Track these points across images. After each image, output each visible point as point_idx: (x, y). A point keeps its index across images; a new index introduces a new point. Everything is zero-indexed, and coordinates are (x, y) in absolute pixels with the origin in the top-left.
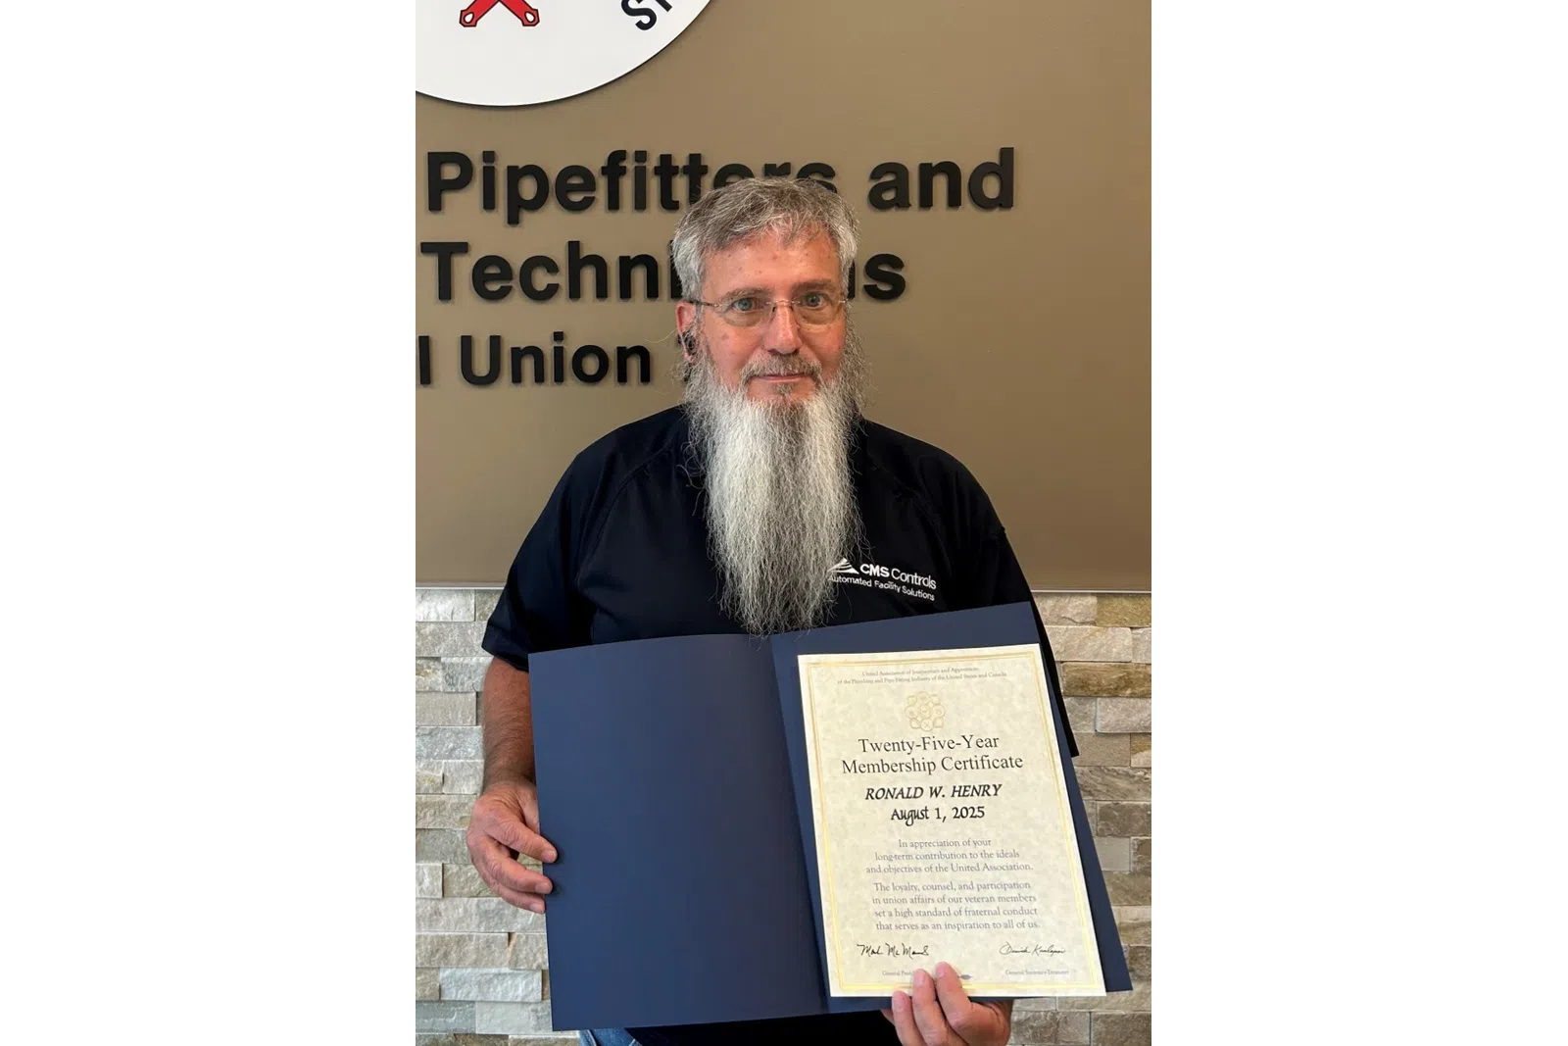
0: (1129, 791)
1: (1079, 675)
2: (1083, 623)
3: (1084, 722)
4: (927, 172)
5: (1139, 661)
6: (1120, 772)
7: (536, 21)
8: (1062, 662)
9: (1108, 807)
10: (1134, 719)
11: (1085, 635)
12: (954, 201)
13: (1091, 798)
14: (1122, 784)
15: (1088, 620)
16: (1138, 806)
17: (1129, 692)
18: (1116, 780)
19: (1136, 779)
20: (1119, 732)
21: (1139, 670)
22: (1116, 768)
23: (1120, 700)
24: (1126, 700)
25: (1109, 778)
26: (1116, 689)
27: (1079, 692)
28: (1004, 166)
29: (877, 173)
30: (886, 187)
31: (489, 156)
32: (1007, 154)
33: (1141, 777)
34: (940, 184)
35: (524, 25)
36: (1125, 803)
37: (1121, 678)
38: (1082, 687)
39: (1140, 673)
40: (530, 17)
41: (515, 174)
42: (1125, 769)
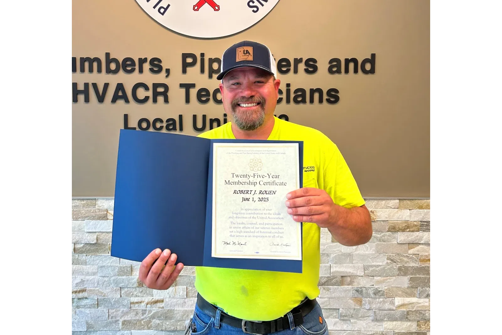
0: (408, 262)
1: (393, 225)
2: (394, 208)
3: (394, 240)
4: (347, 61)
5: (412, 220)
6: (405, 255)
7: (219, 9)
8: (387, 221)
9: (401, 266)
10: (410, 238)
11: (395, 212)
12: (356, 71)
13: (395, 264)
14: (405, 259)
15: (396, 207)
16: (410, 266)
17: (408, 230)
18: (403, 258)
19: (410, 257)
20: (405, 243)
21: (412, 223)
22: (403, 254)
23: (405, 232)
24: (407, 233)
25: (402, 258)
26: (404, 229)
27: (393, 230)
28: (372, 60)
29: (331, 61)
30: (334, 66)
31: (202, 55)
32: (373, 56)
33: (411, 257)
34: (351, 66)
35: (215, 11)
36: (406, 265)
37: (406, 226)
38: (393, 229)
39: (412, 224)
40: (217, 8)
41: (211, 61)
42: (406, 254)
